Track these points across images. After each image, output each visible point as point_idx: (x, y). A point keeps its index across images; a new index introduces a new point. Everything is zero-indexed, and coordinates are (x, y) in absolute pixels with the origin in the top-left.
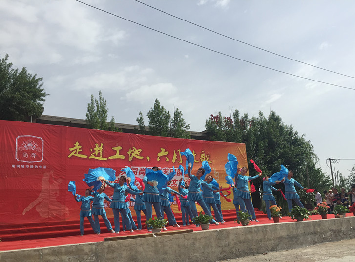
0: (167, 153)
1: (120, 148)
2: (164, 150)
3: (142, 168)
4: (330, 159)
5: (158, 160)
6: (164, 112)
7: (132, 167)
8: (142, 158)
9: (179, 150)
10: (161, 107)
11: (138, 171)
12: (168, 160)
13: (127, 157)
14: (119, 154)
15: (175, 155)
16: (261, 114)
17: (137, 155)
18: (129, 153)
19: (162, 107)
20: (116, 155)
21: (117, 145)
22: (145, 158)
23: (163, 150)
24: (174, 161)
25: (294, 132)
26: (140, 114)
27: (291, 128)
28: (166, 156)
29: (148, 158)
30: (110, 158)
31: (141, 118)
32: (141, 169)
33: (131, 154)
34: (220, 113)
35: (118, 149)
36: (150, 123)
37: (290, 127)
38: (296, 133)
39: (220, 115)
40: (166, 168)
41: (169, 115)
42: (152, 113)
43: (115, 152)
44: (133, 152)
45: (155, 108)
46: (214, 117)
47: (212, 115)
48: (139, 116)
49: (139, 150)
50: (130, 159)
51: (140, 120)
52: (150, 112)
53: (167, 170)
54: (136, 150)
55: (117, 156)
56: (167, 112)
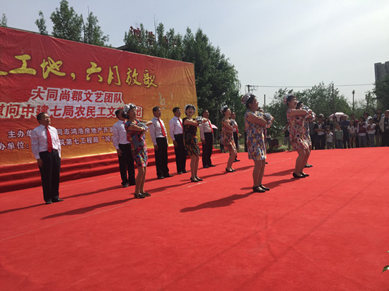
0: (99, 69)
1: (28, 57)
2: (96, 65)
3: (64, 90)
4: (249, 86)
5: (88, 79)
6: (74, 16)
7: (48, 88)
8: (64, 74)
9: (116, 67)
10: (69, 8)
11: (59, 95)
12: (101, 80)
13: (40, 71)
14: (27, 67)
15: (111, 73)
16: (189, 31)
17: (55, 70)
18: (43, 66)
19: (71, 8)
20: (22, 68)
21: (22, 53)
22: (68, 76)
23: (94, 65)
24: (109, 81)
25: (221, 54)
26: (41, 13)
27: (218, 51)
28: (98, 73)
29: (73, 75)
30: (12, 72)
31: (42, 21)
32: (62, 91)
33: (46, 69)
34: (141, 25)
35: (24, 58)
36: (55, 28)
37: (216, 49)
38: (223, 57)
39: (142, 29)
40: (99, 92)
41: (82, 21)
42: (58, 15)
43: (21, 62)
44: (49, 65)
45: (61, 9)
46: (135, 30)
47: (131, 28)
48: (39, 18)
49: (58, 62)
50: (45, 75)
51: (41, 24)
52: (54, 14)
53: (101, 94)
54: (52, 61)
55: (24, 69)
56: (79, 15)
